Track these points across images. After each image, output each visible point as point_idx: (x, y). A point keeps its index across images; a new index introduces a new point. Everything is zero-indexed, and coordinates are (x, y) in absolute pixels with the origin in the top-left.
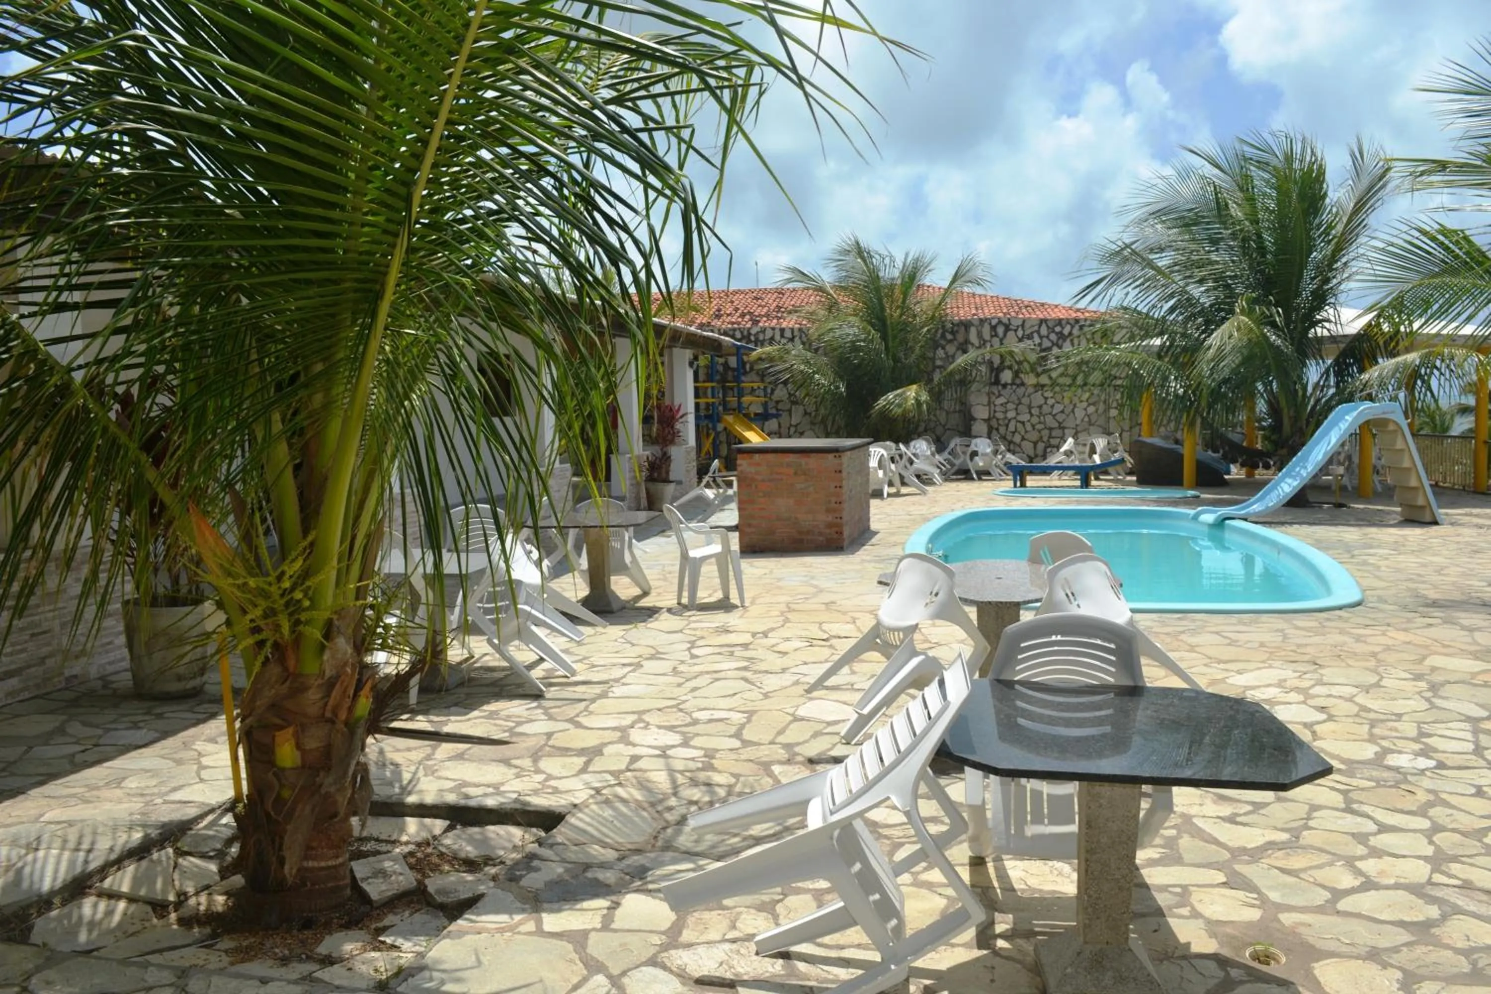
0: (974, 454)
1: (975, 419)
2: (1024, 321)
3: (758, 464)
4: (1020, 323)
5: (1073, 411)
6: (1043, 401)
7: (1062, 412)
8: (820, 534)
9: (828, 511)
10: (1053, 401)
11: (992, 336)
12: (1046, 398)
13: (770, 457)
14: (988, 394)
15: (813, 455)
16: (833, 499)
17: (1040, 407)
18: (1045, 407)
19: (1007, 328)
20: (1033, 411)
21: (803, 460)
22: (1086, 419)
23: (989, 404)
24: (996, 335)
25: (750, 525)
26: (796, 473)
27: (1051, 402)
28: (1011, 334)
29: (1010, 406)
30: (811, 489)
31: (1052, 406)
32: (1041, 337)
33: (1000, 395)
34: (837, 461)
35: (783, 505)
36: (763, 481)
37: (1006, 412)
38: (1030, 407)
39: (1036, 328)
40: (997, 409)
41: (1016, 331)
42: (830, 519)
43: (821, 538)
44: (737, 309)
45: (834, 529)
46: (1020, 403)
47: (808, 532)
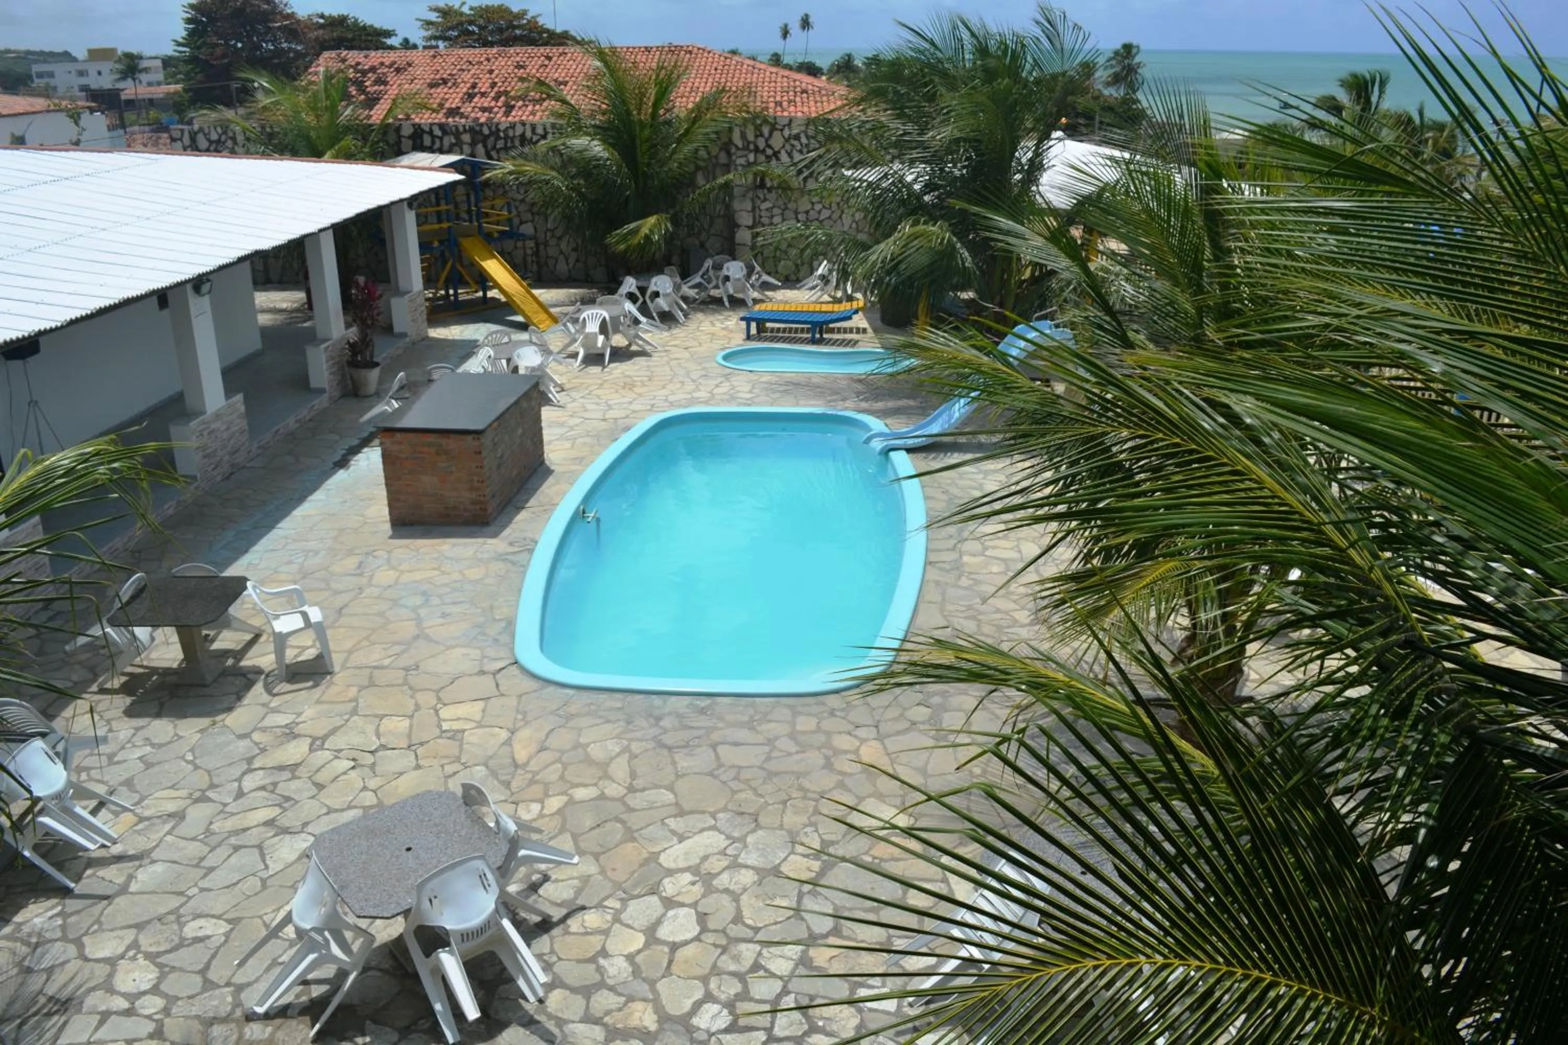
0: (727, 278)
1: (739, 226)
2: (791, 121)
3: (401, 443)
4: (786, 122)
5: (840, 217)
6: (809, 207)
7: (830, 218)
8: (466, 510)
9: (472, 489)
10: (820, 206)
11: (756, 136)
12: (813, 204)
13: (411, 436)
14: (752, 200)
15: (452, 436)
16: (476, 479)
17: (807, 212)
18: (812, 212)
19: (773, 128)
20: (800, 217)
21: (443, 441)
22: (854, 225)
23: (753, 210)
24: (762, 135)
25: (398, 500)
26: (438, 454)
27: (818, 207)
28: (777, 134)
29: (776, 211)
30: (454, 468)
31: (819, 212)
32: (808, 137)
33: (765, 200)
34: (476, 443)
35: (428, 481)
36: (407, 459)
37: (772, 217)
38: (796, 213)
39: (803, 128)
40: (763, 214)
41: (782, 130)
42: (474, 496)
43: (467, 514)
44: (493, 85)
45: (478, 507)
46: (786, 208)
47: (455, 508)
